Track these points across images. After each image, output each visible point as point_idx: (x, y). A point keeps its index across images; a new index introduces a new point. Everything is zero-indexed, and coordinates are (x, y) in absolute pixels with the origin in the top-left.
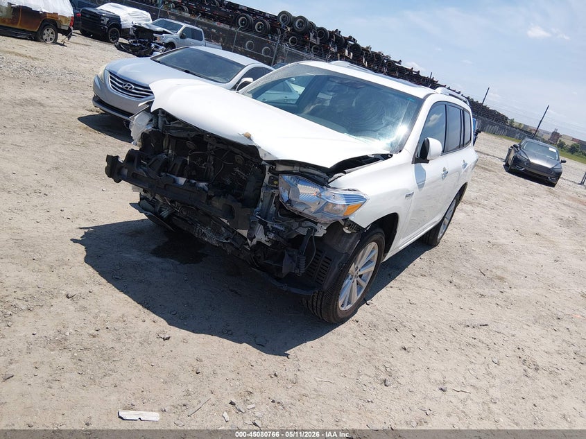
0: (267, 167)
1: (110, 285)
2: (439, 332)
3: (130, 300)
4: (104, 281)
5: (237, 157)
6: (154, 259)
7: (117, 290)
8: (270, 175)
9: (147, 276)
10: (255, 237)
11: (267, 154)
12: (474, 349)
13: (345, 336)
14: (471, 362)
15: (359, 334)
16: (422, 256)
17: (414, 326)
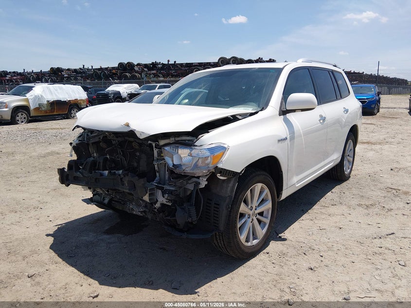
0: (154, 145)
1: (64, 262)
2: (346, 248)
3: (76, 271)
4: (60, 260)
5: (134, 144)
6: (106, 237)
7: (68, 265)
8: (157, 150)
9: (95, 250)
10: (157, 201)
11: (142, 134)
12: (381, 257)
13: (255, 268)
14: (377, 269)
15: (268, 263)
16: (333, 190)
17: (323, 248)
